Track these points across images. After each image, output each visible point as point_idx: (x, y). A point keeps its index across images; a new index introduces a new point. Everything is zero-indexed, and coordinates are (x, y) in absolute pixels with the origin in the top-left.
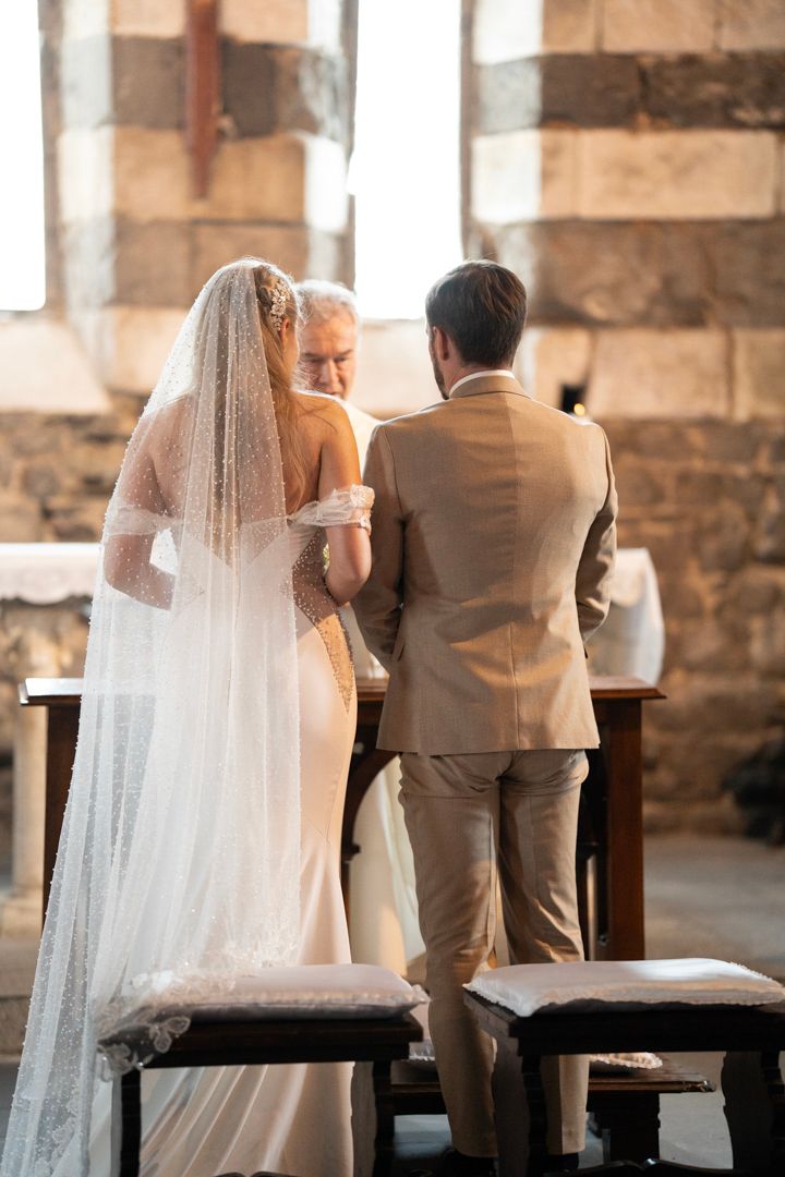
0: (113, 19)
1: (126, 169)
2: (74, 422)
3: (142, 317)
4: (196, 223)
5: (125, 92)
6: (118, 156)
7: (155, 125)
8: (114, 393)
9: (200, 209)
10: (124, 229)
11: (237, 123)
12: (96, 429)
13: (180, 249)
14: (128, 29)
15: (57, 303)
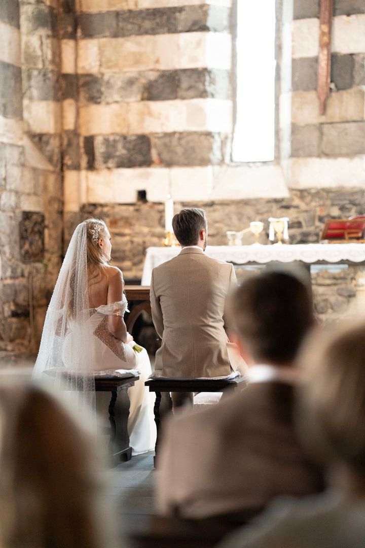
0: (293, 54)
1: (296, 107)
2: (276, 201)
3: (301, 161)
4: (322, 124)
5: (296, 79)
6: (293, 103)
7: (307, 89)
8: (291, 190)
9: (323, 119)
10: (295, 129)
11: (336, 86)
12: (284, 204)
13: (316, 134)
14: (298, 55)
15: (278, 158)
